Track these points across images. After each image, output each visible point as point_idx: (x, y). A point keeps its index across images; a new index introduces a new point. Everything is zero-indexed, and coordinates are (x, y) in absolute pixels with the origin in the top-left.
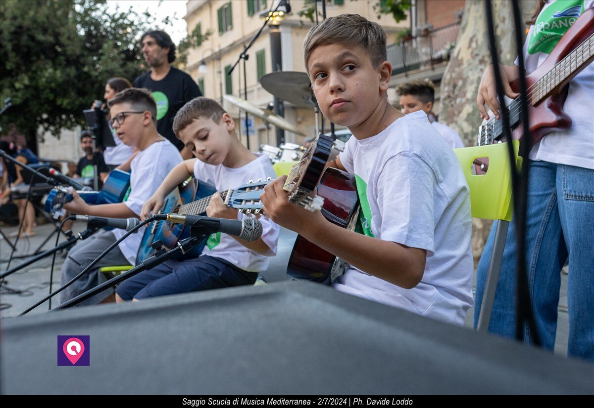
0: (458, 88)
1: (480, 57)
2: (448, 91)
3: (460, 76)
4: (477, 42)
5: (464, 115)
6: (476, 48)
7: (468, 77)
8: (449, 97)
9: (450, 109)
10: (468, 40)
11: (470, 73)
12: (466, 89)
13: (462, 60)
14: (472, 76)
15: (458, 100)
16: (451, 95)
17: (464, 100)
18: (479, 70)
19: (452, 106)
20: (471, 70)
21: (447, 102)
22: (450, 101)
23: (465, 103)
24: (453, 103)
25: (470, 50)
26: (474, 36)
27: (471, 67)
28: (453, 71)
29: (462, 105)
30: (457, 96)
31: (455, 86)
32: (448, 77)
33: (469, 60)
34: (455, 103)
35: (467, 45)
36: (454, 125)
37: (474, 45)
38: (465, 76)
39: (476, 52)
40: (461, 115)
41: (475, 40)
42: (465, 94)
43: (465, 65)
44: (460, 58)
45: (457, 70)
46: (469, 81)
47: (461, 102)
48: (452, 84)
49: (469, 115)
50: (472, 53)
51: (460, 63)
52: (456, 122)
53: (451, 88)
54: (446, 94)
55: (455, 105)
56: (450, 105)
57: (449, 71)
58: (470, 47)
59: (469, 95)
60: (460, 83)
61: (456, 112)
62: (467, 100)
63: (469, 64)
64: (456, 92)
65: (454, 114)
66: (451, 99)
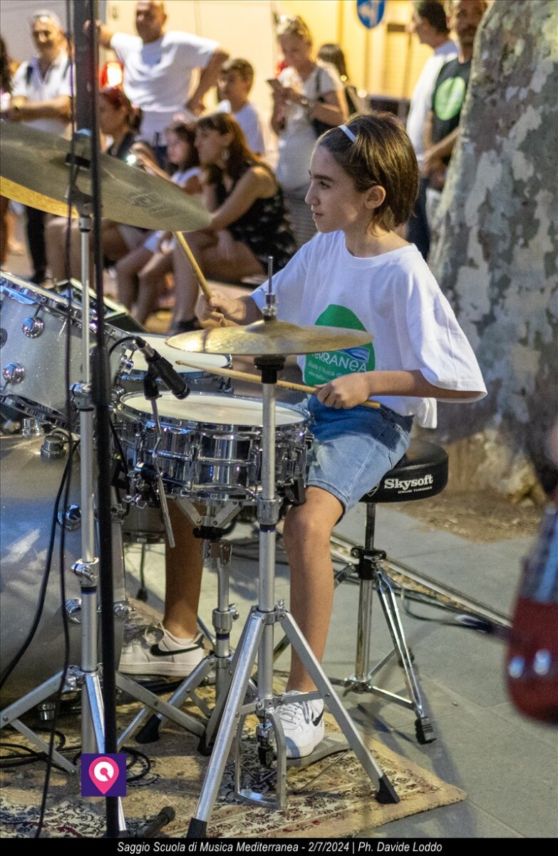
16: (495, 76)
19: (494, 103)
21: (483, 92)
22: (491, 92)
24: (496, 96)
34: (503, 96)
36: (493, 153)
40: (512, 133)
52: (499, 149)
55: (500, 104)
56: (488, 100)
61: (501, 122)
64: (507, 70)
65: (497, 126)
66: (494, 86)
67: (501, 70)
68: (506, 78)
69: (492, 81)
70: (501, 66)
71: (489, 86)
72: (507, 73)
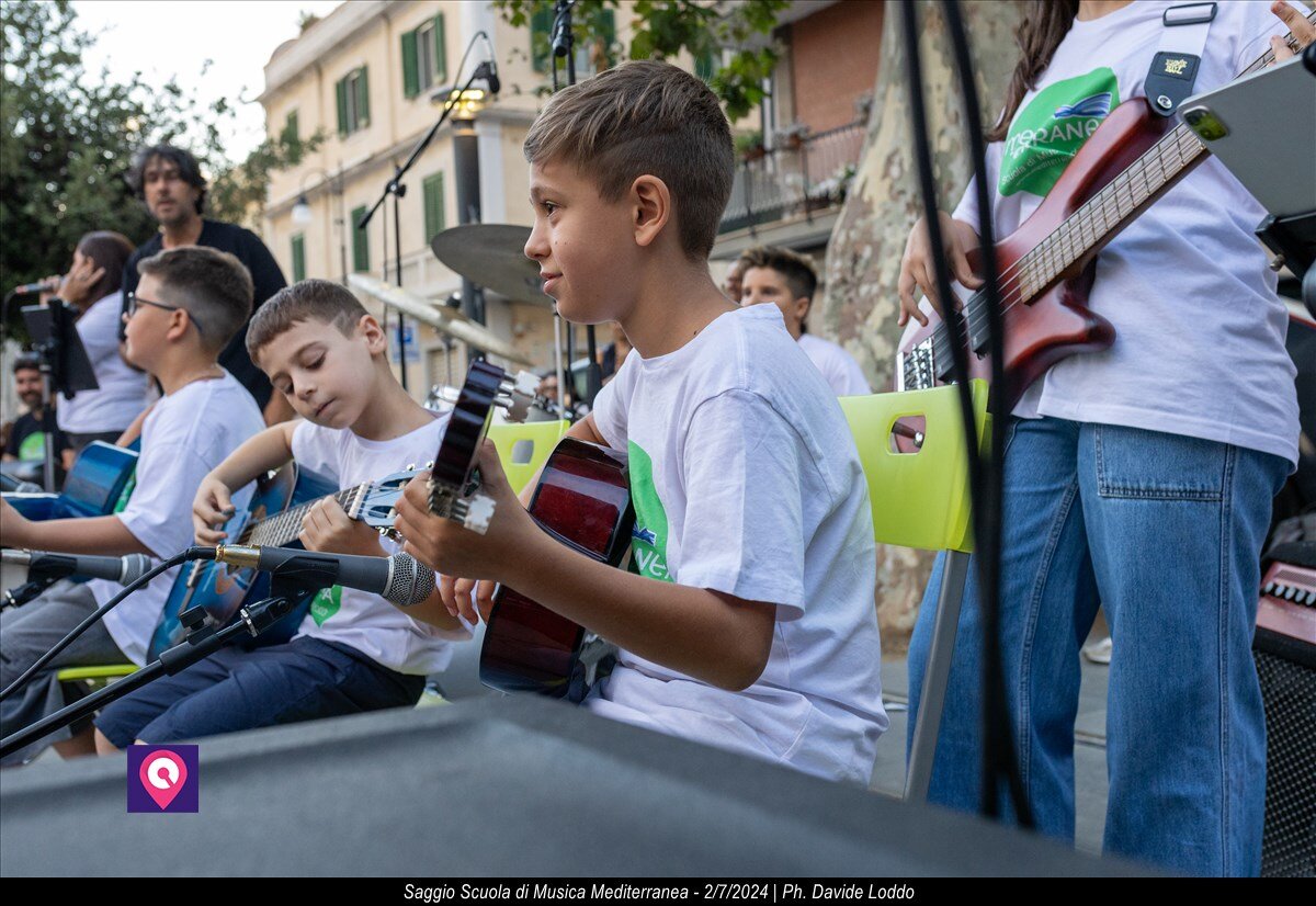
0: (862, 263)
1: (908, 197)
2: (841, 270)
3: (868, 237)
4: (901, 165)
5: (875, 320)
6: (900, 178)
7: (883, 240)
8: (844, 281)
9: (846, 308)
10: (882, 161)
11: (888, 232)
12: (878, 266)
13: (870, 203)
14: (892, 237)
15: (864, 289)
16: (849, 277)
17: (875, 289)
18: (906, 225)
19: (850, 300)
20: (890, 224)
21: (840, 292)
22: (847, 292)
23: (878, 296)
24: (852, 294)
25: (888, 182)
26: (896, 152)
27: (888, 218)
28: (853, 227)
29: (872, 301)
30: (860, 281)
31: (856, 259)
32: (841, 239)
33: (884, 204)
34: (857, 293)
35: (880, 172)
36: (855, 342)
37: (895, 171)
38: (876, 237)
39: (899, 186)
40: (870, 321)
41: (896, 159)
42: (877, 274)
43: (877, 213)
44: (866, 198)
45: (860, 223)
46: (885, 248)
47: (869, 292)
48: (849, 255)
49: (886, 320)
50: (891, 187)
51: (866, 210)
52: (860, 337)
53: (849, 264)
54: (837, 276)
55: (856, 301)
56: (846, 299)
57: (843, 227)
58: (886, 174)
60: (867, 252)
61: (859, 315)
62: (883, 288)
63: (886, 212)
64: (859, 272)
65: (855, 318)
66: (848, 286)
67: (854, 273)
68: (858, 278)
69: (846, 283)
70: (854, 269)
71: (844, 287)
72: (858, 275)
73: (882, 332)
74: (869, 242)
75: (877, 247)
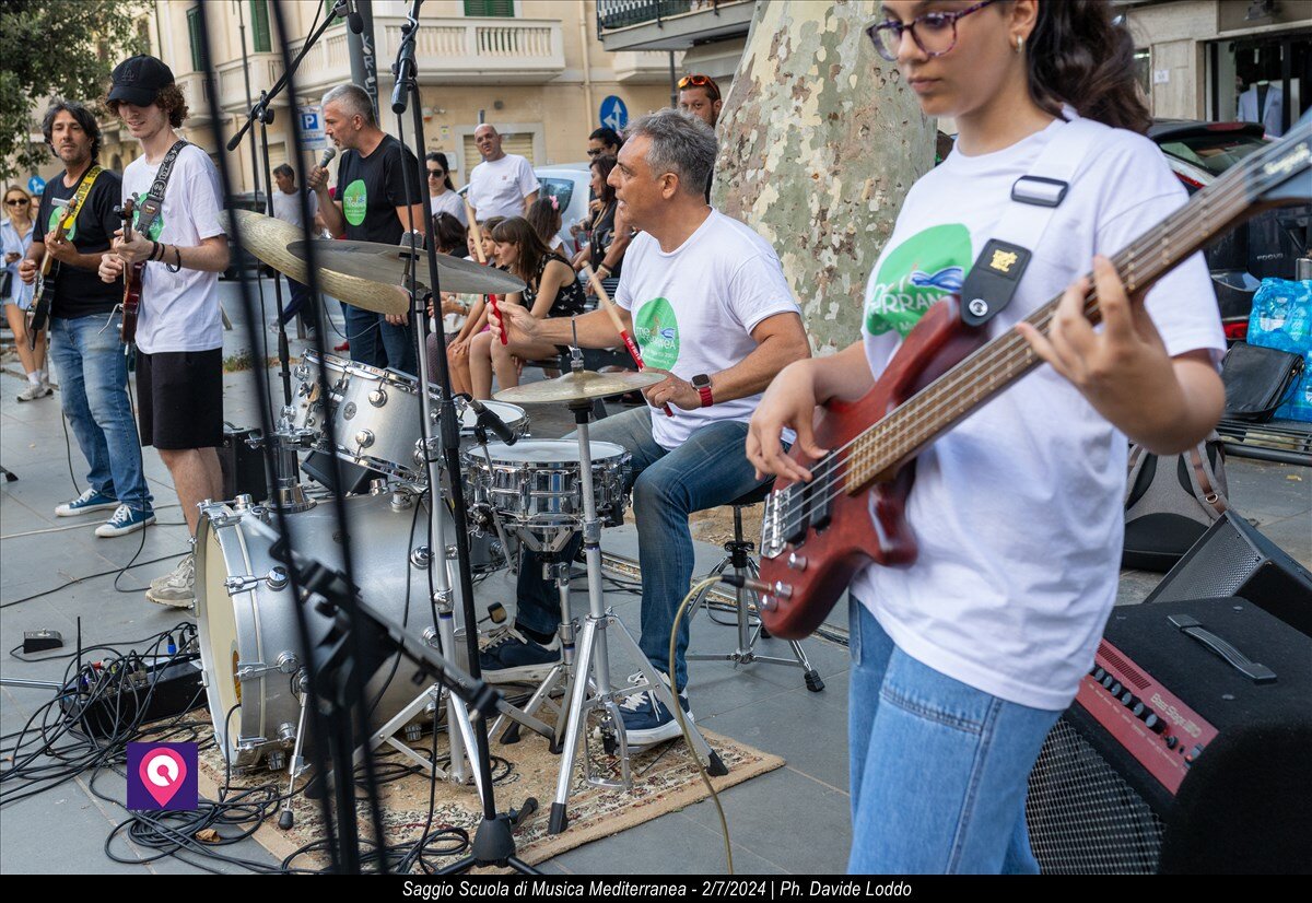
0: (748, 146)
1: (794, 81)
2: (728, 153)
3: (754, 121)
4: (788, 44)
5: (761, 207)
6: (787, 59)
7: (770, 124)
8: (731, 165)
9: (732, 192)
10: (770, 39)
11: (774, 116)
12: (764, 152)
13: (758, 83)
14: (780, 122)
15: (750, 174)
16: (735, 162)
17: (761, 174)
18: (792, 111)
19: (737, 184)
20: (775, 109)
21: (726, 176)
22: (734, 176)
23: (763, 182)
24: (738, 178)
25: (774, 63)
26: (783, 31)
27: (775, 102)
28: (739, 108)
29: (757, 186)
30: (746, 166)
31: (742, 143)
32: (728, 120)
33: (771, 85)
34: (744, 178)
35: (768, 50)
37: (782, 51)
38: (763, 121)
39: (785, 69)
40: (755, 207)
41: (784, 39)
42: (763, 160)
43: (765, 96)
44: (753, 78)
45: (746, 104)
46: (771, 132)
47: (755, 177)
48: (736, 138)
49: (771, 207)
50: (778, 69)
51: (752, 91)
53: (736, 146)
54: (724, 158)
55: (743, 186)
56: (732, 183)
58: (773, 55)
59: (772, 165)
60: (753, 136)
61: (745, 202)
62: (768, 173)
63: (773, 96)
65: (742, 203)
66: (735, 170)
67: (740, 157)
68: (744, 162)
69: (733, 166)
70: (740, 152)
71: (731, 171)
72: (745, 159)
73: (766, 219)
74: (755, 126)
75: (763, 132)
